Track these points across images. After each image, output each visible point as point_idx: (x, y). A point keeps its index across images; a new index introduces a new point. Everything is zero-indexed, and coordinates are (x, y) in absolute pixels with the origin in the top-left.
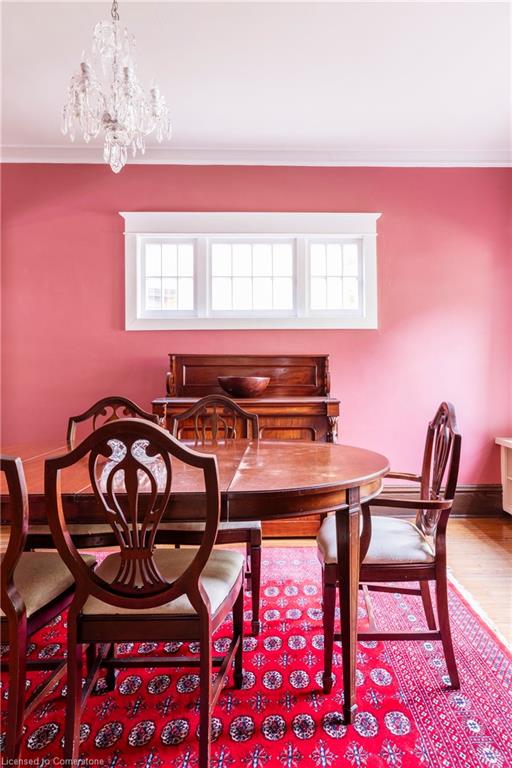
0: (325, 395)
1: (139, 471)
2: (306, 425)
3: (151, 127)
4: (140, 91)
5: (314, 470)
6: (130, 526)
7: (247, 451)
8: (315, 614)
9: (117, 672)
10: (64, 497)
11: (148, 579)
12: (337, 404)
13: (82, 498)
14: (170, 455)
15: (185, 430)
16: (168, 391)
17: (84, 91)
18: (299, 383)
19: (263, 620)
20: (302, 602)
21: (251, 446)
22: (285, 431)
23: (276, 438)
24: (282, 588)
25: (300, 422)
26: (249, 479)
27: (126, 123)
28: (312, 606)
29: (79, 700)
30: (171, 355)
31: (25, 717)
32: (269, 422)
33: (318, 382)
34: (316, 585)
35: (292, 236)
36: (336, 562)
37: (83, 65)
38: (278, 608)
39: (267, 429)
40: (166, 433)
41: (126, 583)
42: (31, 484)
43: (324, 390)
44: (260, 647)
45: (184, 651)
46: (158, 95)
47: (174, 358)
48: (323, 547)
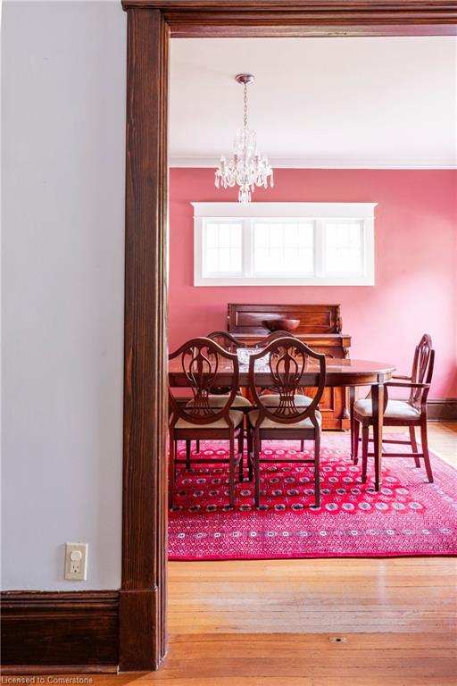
0: (339, 333)
2: (328, 353)
11: (291, 411)
12: (349, 338)
18: (318, 324)
25: (323, 351)
30: (228, 304)
33: (332, 324)
35: (312, 219)
41: (282, 412)
43: (336, 330)
47: (230, 306)
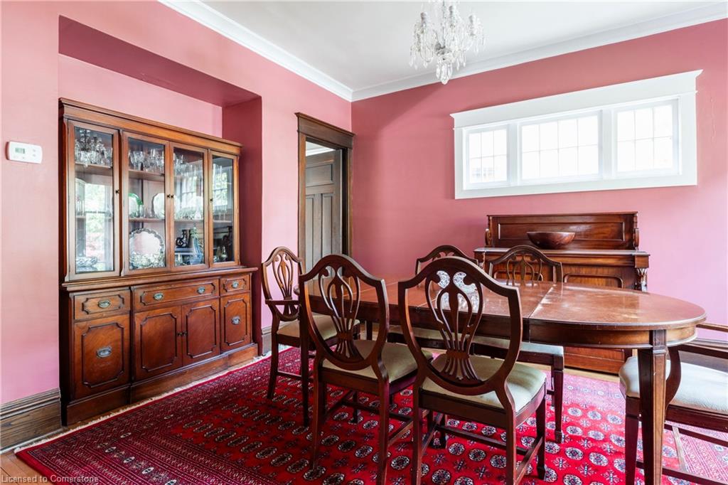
0: (634, 249)
1: (459, 295)
2: (612, 275)
3: (470, 44)
4: (461, 20)
5: (614, 311)
6: (453, 334)
7: (550, 291)
8: (619, 440)
9: (447, 437)
10: (410, 308)
11: (466, 374)
12: (647, 256)
13: (421, 310)
14: (482, 285)
15: (500, 273)
16: (487, 244)
17: (423, 32)
18: (606, 237)
19: (566, 433)
20: (604, 426)
21: (554, 288)
22: (590, 279)
23: (580, 284)
24: (585, 411)
25: (606, 272)
26: (549, 311)
27: (452, 47)
28: (617, 433)
29: (421, 446)
30: (489, 216)
31: (389, 445)
32: (574, 270)
33: (625, 237)
34: (620, 416)
35: (598, 109)
36: (639, 396)
37: (422, 14)
38: (581, 427)
39: (572, 276)
40: (482, 271)
41: (451, 373)
42: (390, 298)
43: (632, 244)
44: (562, 453)
45: (496, 436)
46: (474, 20)
47: (491, 218)
48: (626, 382)
